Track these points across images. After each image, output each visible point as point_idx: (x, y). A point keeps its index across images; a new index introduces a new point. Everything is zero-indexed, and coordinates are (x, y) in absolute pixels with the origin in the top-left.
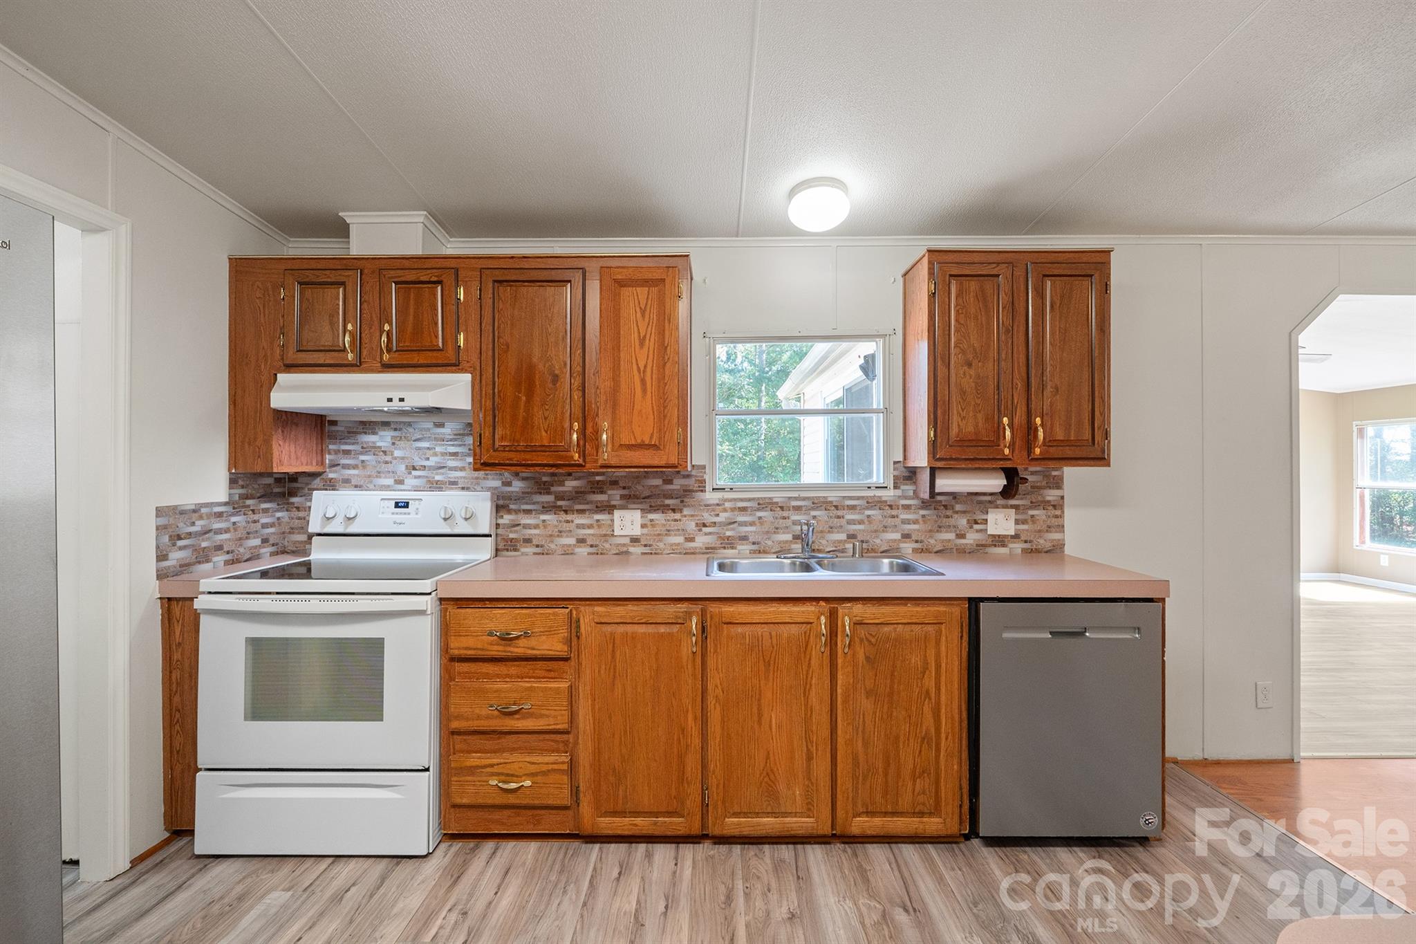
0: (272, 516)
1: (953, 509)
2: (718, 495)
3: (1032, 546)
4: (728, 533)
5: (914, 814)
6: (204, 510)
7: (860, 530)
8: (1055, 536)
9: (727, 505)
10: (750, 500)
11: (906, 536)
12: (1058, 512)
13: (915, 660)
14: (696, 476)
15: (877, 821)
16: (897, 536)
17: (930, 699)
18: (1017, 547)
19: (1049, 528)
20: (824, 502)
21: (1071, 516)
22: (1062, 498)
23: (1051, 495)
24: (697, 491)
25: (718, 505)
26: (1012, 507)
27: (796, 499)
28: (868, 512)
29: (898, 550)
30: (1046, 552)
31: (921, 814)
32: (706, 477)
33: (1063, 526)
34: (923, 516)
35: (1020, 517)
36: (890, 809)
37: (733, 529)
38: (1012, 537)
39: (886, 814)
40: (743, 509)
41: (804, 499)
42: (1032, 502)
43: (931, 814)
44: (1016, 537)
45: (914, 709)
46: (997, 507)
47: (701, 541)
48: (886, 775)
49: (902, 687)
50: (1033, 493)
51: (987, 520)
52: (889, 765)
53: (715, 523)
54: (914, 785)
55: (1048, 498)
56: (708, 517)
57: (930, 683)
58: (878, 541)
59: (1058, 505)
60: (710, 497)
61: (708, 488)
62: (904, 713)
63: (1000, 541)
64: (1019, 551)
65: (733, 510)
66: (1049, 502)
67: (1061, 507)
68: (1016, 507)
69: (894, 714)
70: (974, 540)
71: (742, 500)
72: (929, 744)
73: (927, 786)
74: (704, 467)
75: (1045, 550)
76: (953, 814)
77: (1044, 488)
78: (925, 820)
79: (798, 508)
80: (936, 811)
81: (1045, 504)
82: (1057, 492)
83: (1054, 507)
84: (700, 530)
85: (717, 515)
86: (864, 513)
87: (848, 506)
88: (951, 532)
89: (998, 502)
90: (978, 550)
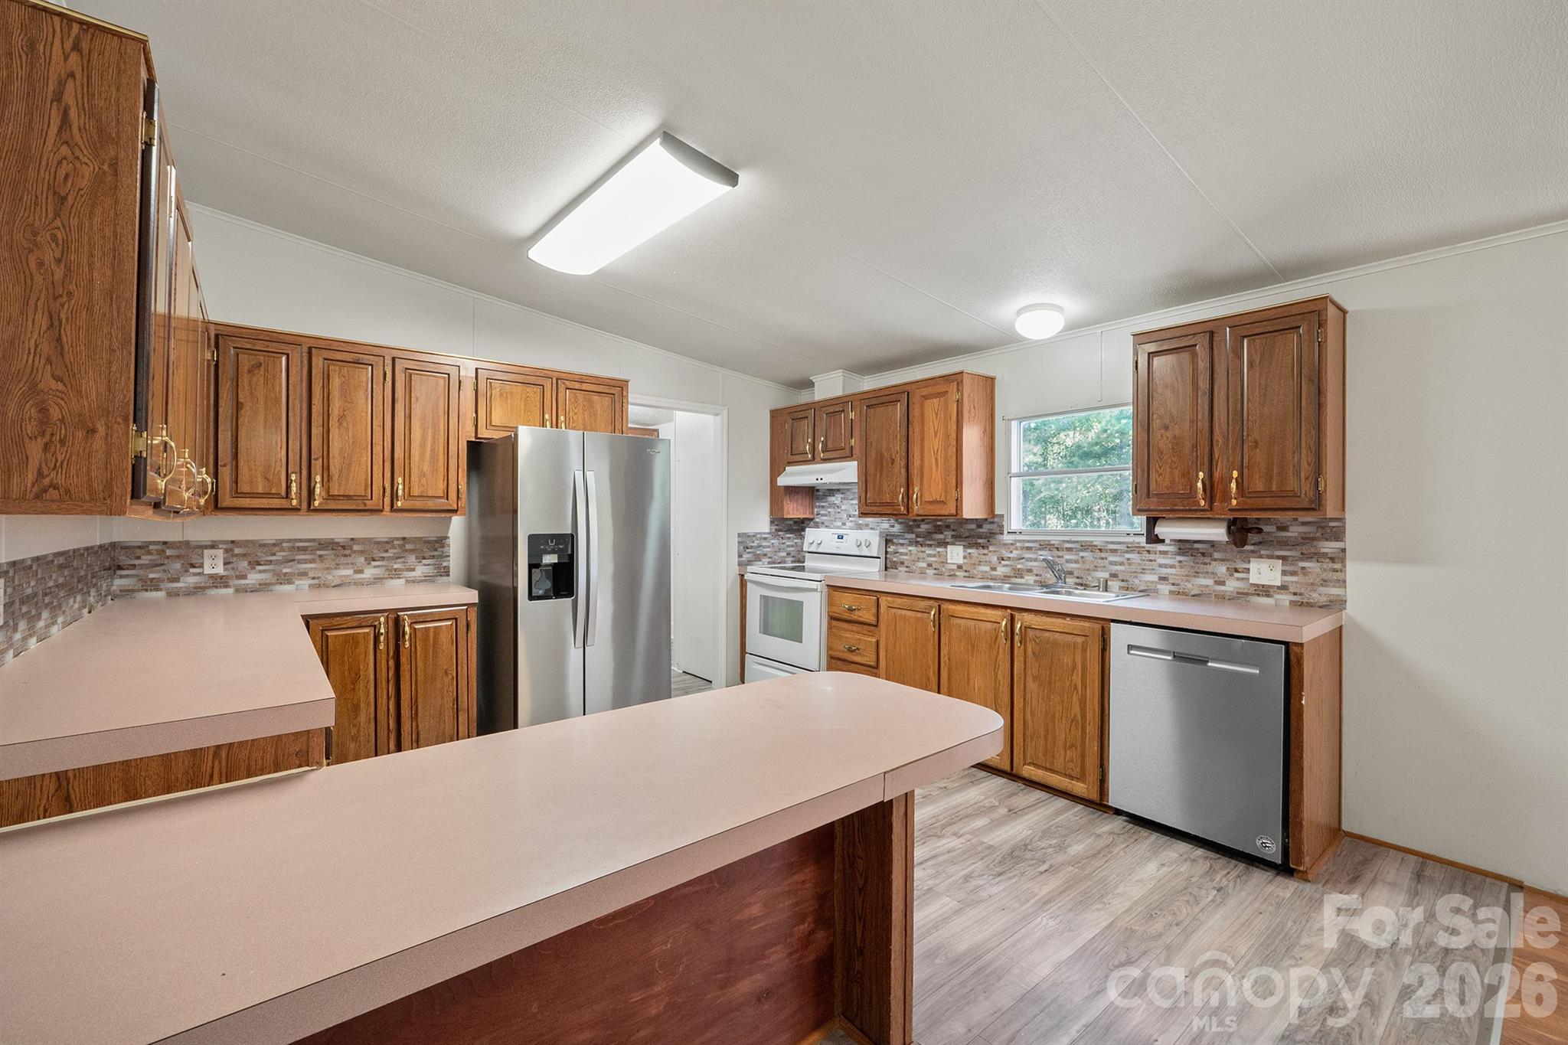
0: (769, 542)
1: (1211, 556)
2: (1012, 537)
3: (1302, 599)
4: (1019, 566)
5: (1066, 775)
6: (758, 536)
7: (1121, 571)
8: (1336, 591)
9: (1018, 544)
10: (1034, 541)
11: (1163, 579)
12: (1337, 566)
13: (1067, 660)
14: (997, 522)
15: (1040, 772)
16: (1155, 578)
17: (1077, 692)
18: (1285, 599)
19: (1325, 582)
20: (1090, 546)
21: (1353, 570)
22: (1344, 550)
23: (1329, 547)
24: (997, 534)
25: (1012, 544)
26: (1278, 557)
27: (1068, 542)
28: (1128, 556)
29: (1156, 591)
30: (1321, 607)
31: (1071, 777)
32: (1005, 523)
33: (1345, 581)
34: (1180, 562)
35: (1286, 568)
36: (1048, 765)
37: (1022, 563)
38: (1278, 587)
39: (1046, 769)
40: (1029, 549)
41: (1074, 542)
42: (1302, 554)
43: (1078, 779)
44: (1283, 588)
45: (1066, 697)
46: (1261, 557)
47: (1001, 570)
48: (1046, 740)
49: (1057, 678)
50: (1304, 544)
51: (1249, 569)
52: (1048, 734)
53: (1009, 558)
54: (1066, 753)
55: (1324, 550)
56: (1006, 554)
57: (1077, 679)
58: (1137, 581)
59: (1340, 557)
60: (1007, 538)
61: (1005, 532)
62: (1058, 697)
63: (1265, 591)
64: (1288, 603)
65: (1022, 548)
66: (1324, 554)
67: (1343, 561)
68: (1284, 558)
69: (1052, 697)
70: (1234, 588)
71: (1029, 541)
72: (1077, 729)
73: (1074, 757)
74: (1002, 516)
75: (1320, 604)
76: (1093, 783)
77: (1319, 539)
78: (1074, 782)
79: (1069, 550)
80: (1081, 778)
81: (1318, 556)
82: (1339, 545)
83: (1332, 560)
84: (1000, 563)
85: (1011, 552)
86: (1124, 556)
87: (1110, 550)
88: (1210, 578)
89: (1263, 552)
90: (1239, 598)
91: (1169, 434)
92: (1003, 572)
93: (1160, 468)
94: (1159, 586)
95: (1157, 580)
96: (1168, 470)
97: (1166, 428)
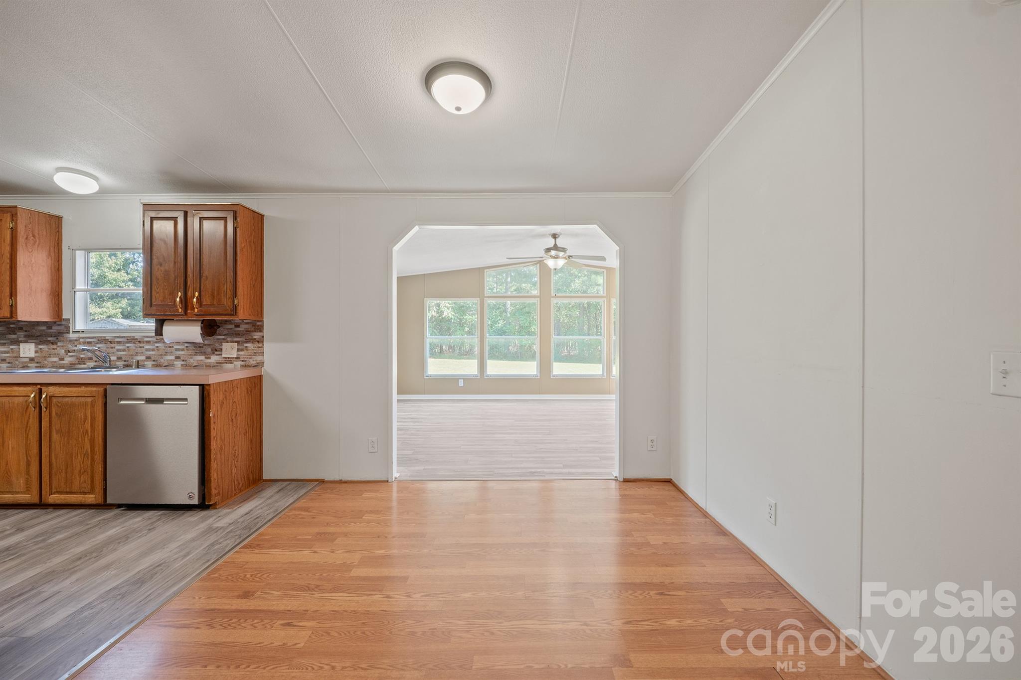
2: (77, 335)
3: (246, 363)
4: (82, 356)
5: (81, 493)
7: (153, 354)
8: (259, 358)
9: (81, 340)
10: (93, 338)
11: (178, 358)
12: (260, 345)
13: (80, 414)
14: (64, 325)
15: (62, 496)
16: (173, 358)
17: (88, 434)
18: (238, 363)
19: (255, 354)
20: (133, 339)
21: (267, 347)
22: (263, 337)
23: (257, 335)
24: (65, 333)
25: (76, 340)
26: (236, 342)
27: (118, 337)
28: (157, 345)
29: (173, 365)
30: (254, 367)
31: (85, 493)
32: (71, 325)
33: (263, 353)
34: (187, 347)
35: (239, 347)
36: (68, 490)
37: (84, 354)
38: (236, 358)
39: (67, 493)
40: (90, 343)
41: (122, 337)
42: (246, 339)
43: (89, 493)
44: (238, 358)
45: (80, 440)
46: (227, 342)
47: (68, 360)
48: (66, 473)
49: (74, 428)
50: (247, 334)
51: (222, 349)
52: (68, 468)
53: (74, 350)
54: (80, 478)
55: (255, 337)
56: (71, 347)
57: (88, 426)
58: (162, 361)
59: (261, 341)
60: (72, 336)
61: (71, 332)
62: (75, 441)
63: (229, 360)
64: (240, 366)
65: (84, 343)
66: (255, 339)
67: (262, 342)
68: (238, 342)
69: (70, 442)
70: (215, 360)
71: (89, 338)
72: (88, 458)
73: (86, 478)
74: (69, 320)
75: (253, 365)
76: (99, 493)
77: (253, 331)
78: (86, 496)
79: (119, 342)
80: (92, 491)
81: (253, 341)
82: (259, 334)
83: (258, 342)
84: (67, 354)
85: (76, 346)
86: (154, 345)
87: (146, 341)
88: (203, 355)
89: (228, 339)
90: (217, 366)
91: (162, 268)
92: (69, 361)
93: (157, 289)
94: (175, 363)
95: (174, 359)
96: (162, 291)
97: (161, 265)
